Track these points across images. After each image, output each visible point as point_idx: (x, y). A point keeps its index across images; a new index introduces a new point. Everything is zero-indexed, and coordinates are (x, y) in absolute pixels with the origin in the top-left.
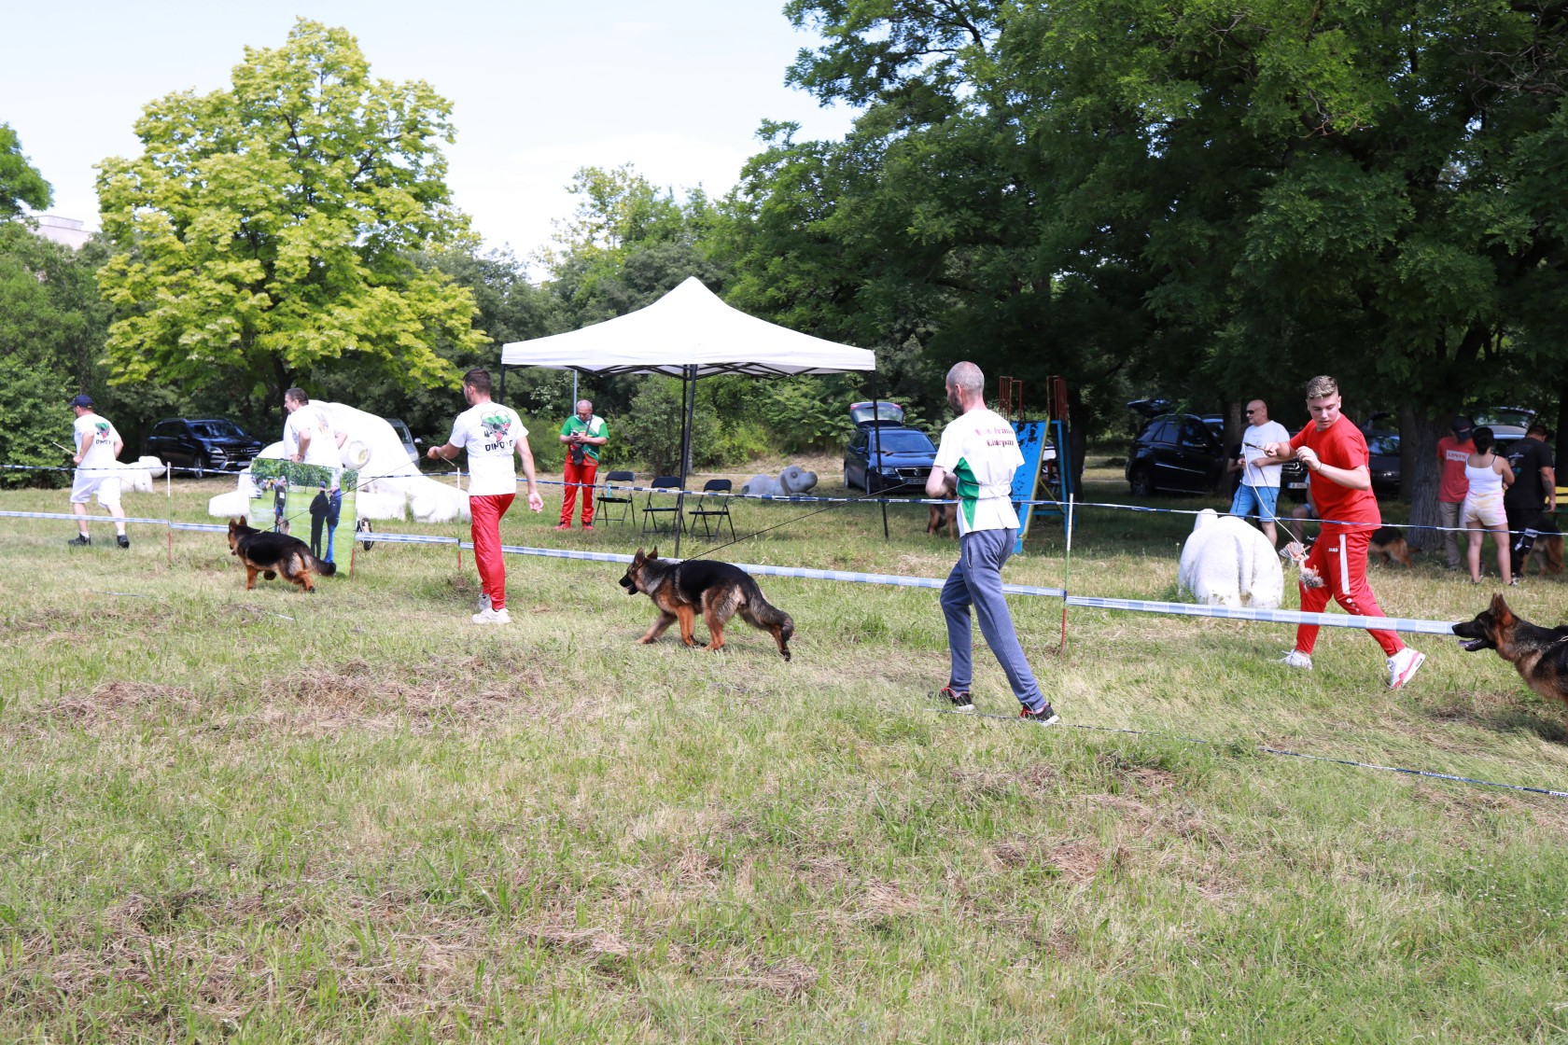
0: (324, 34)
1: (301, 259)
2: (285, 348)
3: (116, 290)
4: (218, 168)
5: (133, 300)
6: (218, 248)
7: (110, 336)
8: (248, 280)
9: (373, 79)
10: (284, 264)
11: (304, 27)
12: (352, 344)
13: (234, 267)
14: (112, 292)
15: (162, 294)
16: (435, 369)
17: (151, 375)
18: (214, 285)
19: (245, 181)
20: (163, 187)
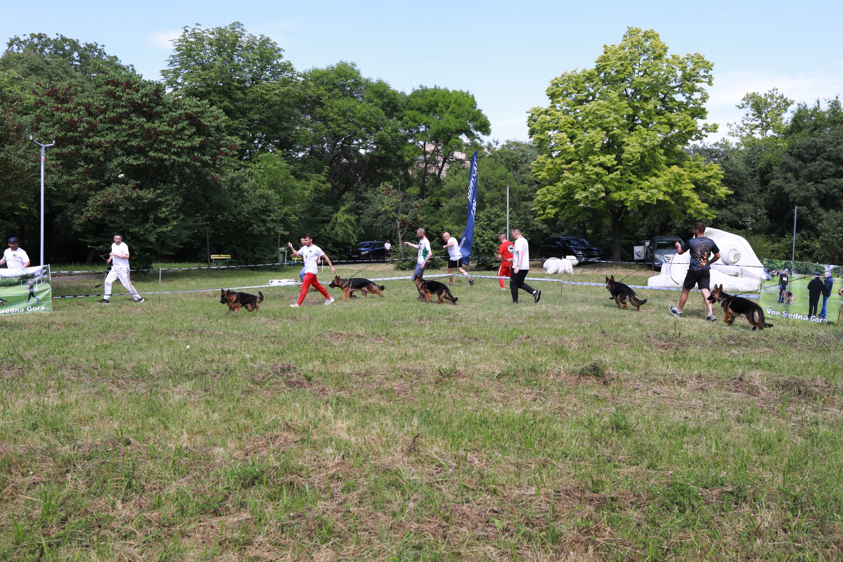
0: (641, 34)
1: (636, 153)
2: (626, 200)
3: (540, 173)
4: (595, 108)
5: (548, 178)
6: (595, 149)
7: (537, 195)
8: (609, 165)
9: (668, 56)
10: (627, 156)
11: (632, 32)
12: (661, 197)
13: (602, 159)
16: (702, 209)
17: (556, 214)
18: (593, 168)
19: (607, 114)
20: (564, 120)
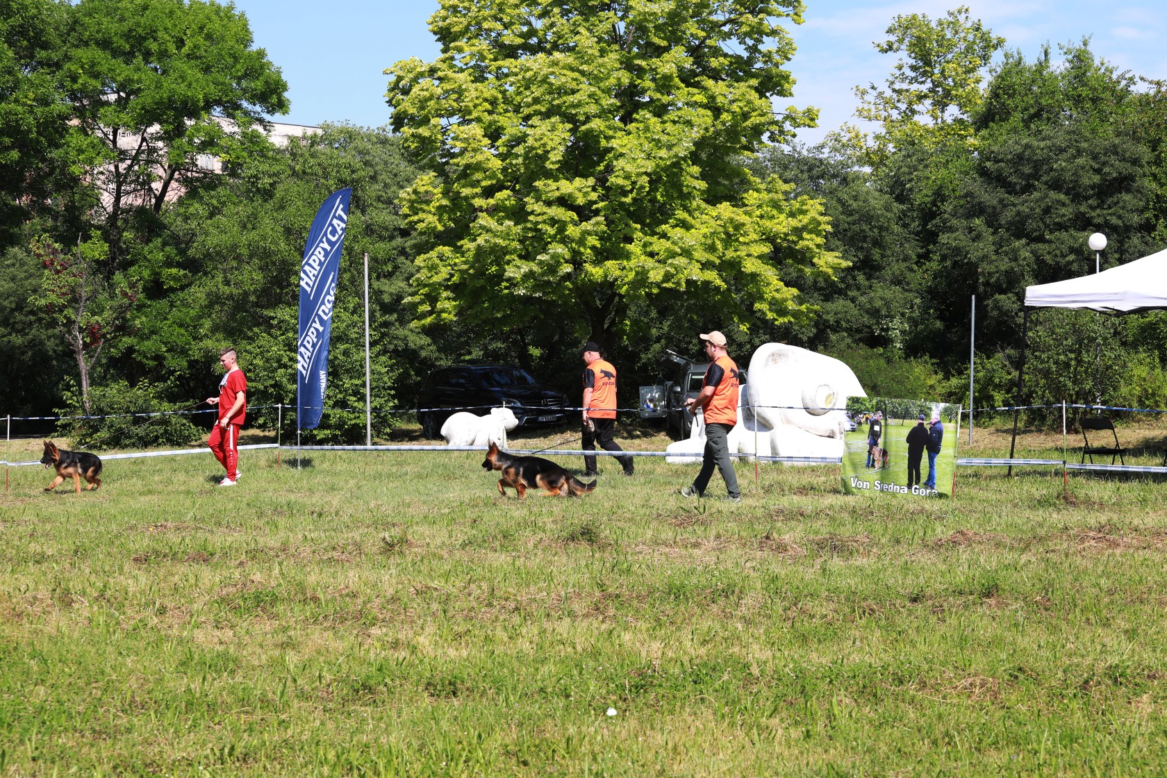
1: (639, 175)
2: (616, 280)
4: (545, 71)
6: (549, 165)
8: (580, 201)
10: (620, 181)
12: (696, 274)
14: (416, 218)
15: (484, 220)
16: (786, 300)
18: (545, 209)
19: (574, 85)
